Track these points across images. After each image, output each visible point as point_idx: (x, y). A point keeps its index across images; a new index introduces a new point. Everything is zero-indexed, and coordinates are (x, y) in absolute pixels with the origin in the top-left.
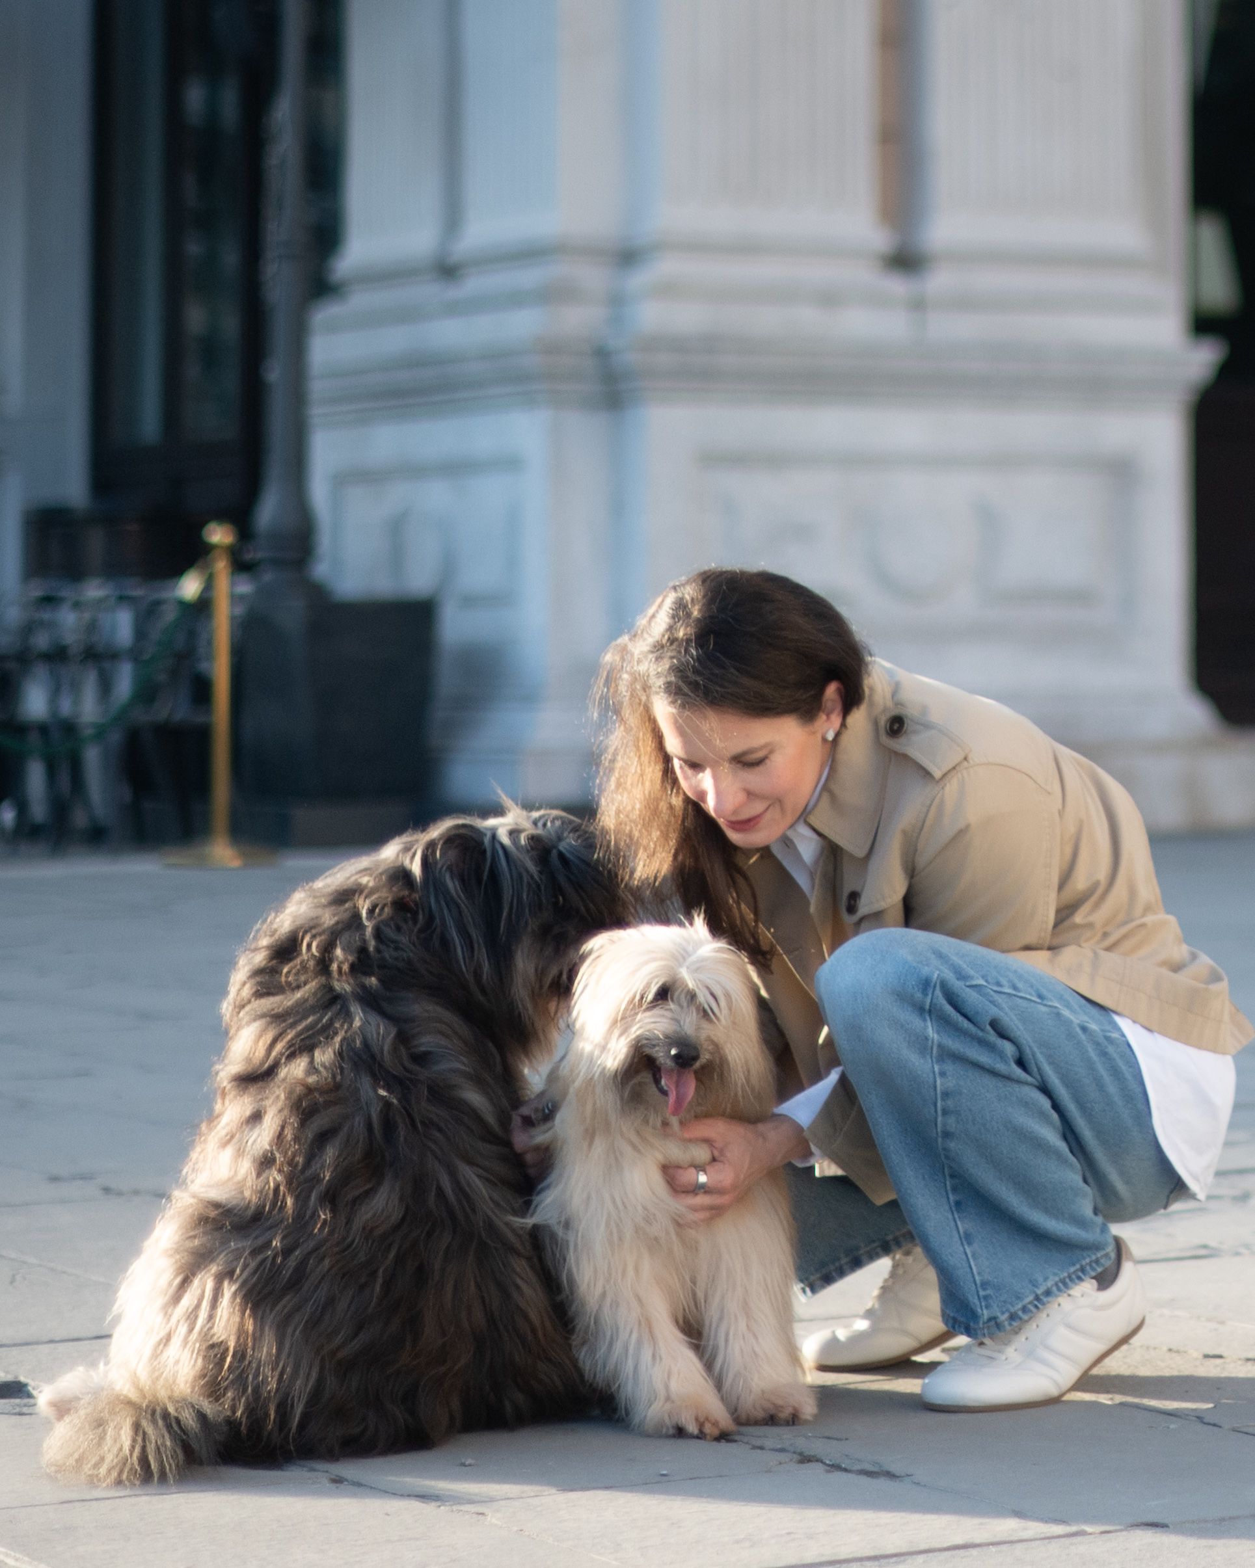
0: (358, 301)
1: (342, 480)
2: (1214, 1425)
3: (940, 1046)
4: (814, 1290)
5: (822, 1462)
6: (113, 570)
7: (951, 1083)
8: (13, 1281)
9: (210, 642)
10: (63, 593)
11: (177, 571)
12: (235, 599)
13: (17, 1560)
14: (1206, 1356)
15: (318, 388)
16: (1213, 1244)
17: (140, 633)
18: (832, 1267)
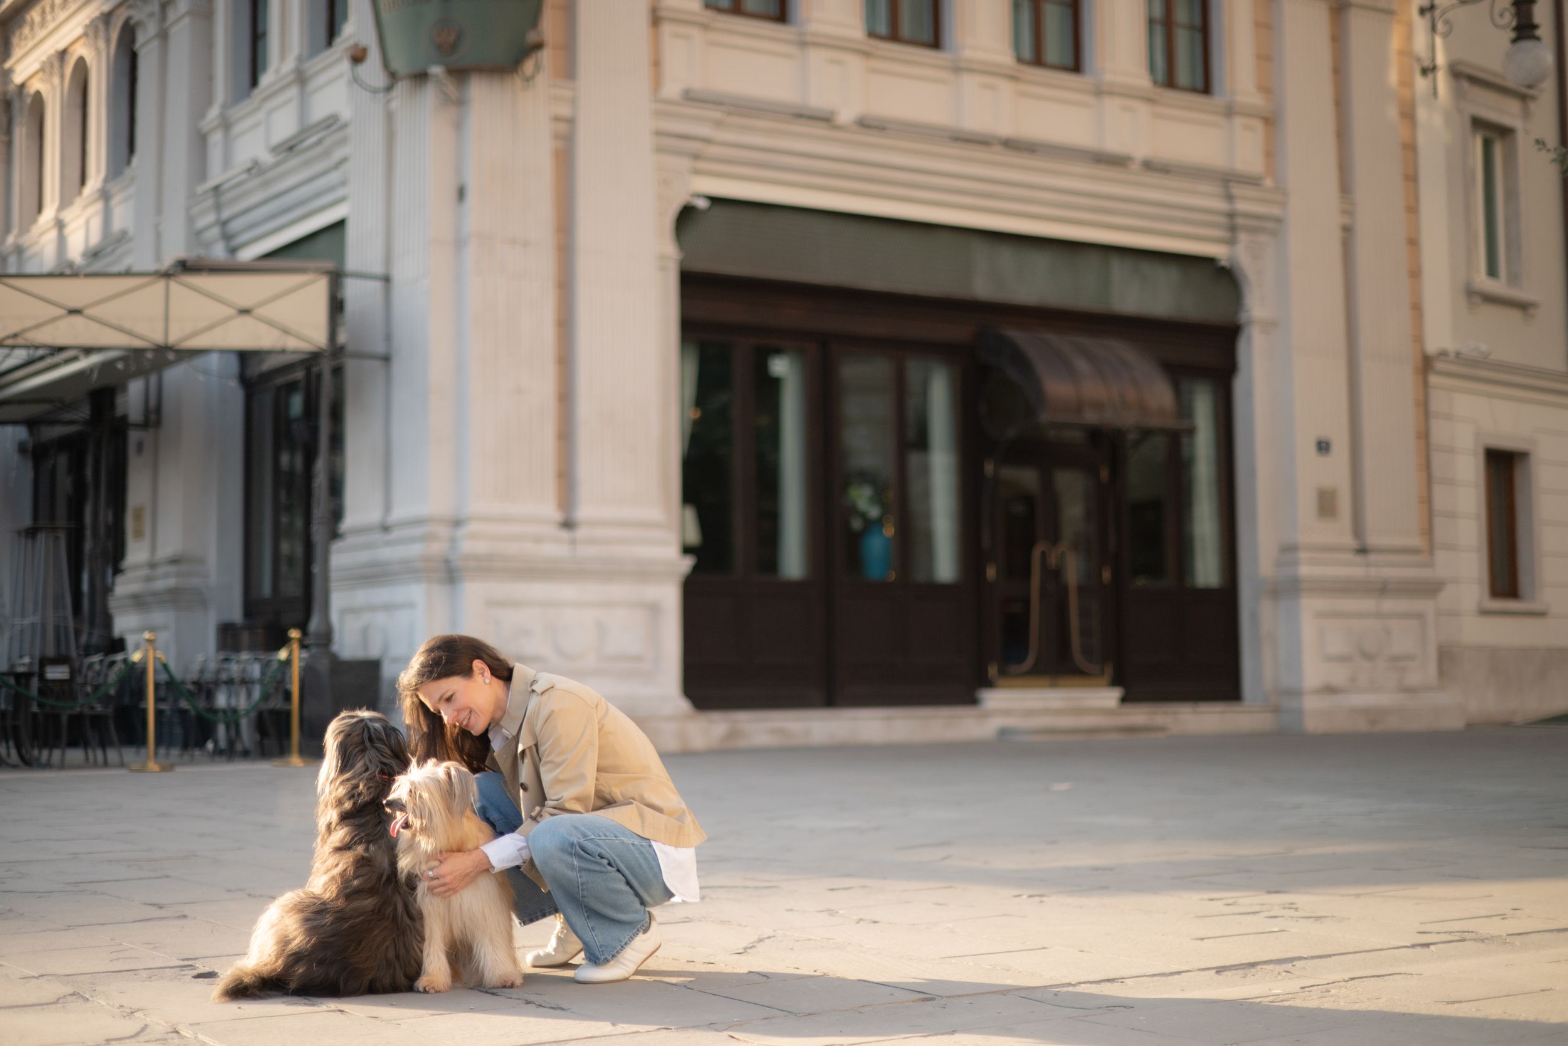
0: (350, 541)
1: (344, 612)
2: (691, 989)
3: (579, 867)
4: (524, 924)
5: (534, 1003)
6: (252, 648)
7: (584, 879)
8: (212, 931)
9: (291, 677)
10: (232, 657)
11: (278, 648)
12: (301, 659)
13: (214, 1042)
14: (688, 961)
15: (334, 575)
16: (691, 917)
17: (263, 673)
18: (533, 916)
